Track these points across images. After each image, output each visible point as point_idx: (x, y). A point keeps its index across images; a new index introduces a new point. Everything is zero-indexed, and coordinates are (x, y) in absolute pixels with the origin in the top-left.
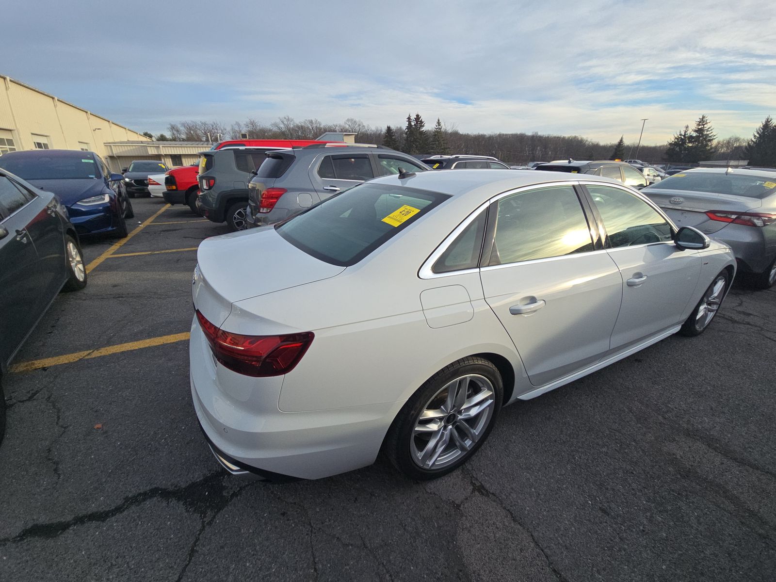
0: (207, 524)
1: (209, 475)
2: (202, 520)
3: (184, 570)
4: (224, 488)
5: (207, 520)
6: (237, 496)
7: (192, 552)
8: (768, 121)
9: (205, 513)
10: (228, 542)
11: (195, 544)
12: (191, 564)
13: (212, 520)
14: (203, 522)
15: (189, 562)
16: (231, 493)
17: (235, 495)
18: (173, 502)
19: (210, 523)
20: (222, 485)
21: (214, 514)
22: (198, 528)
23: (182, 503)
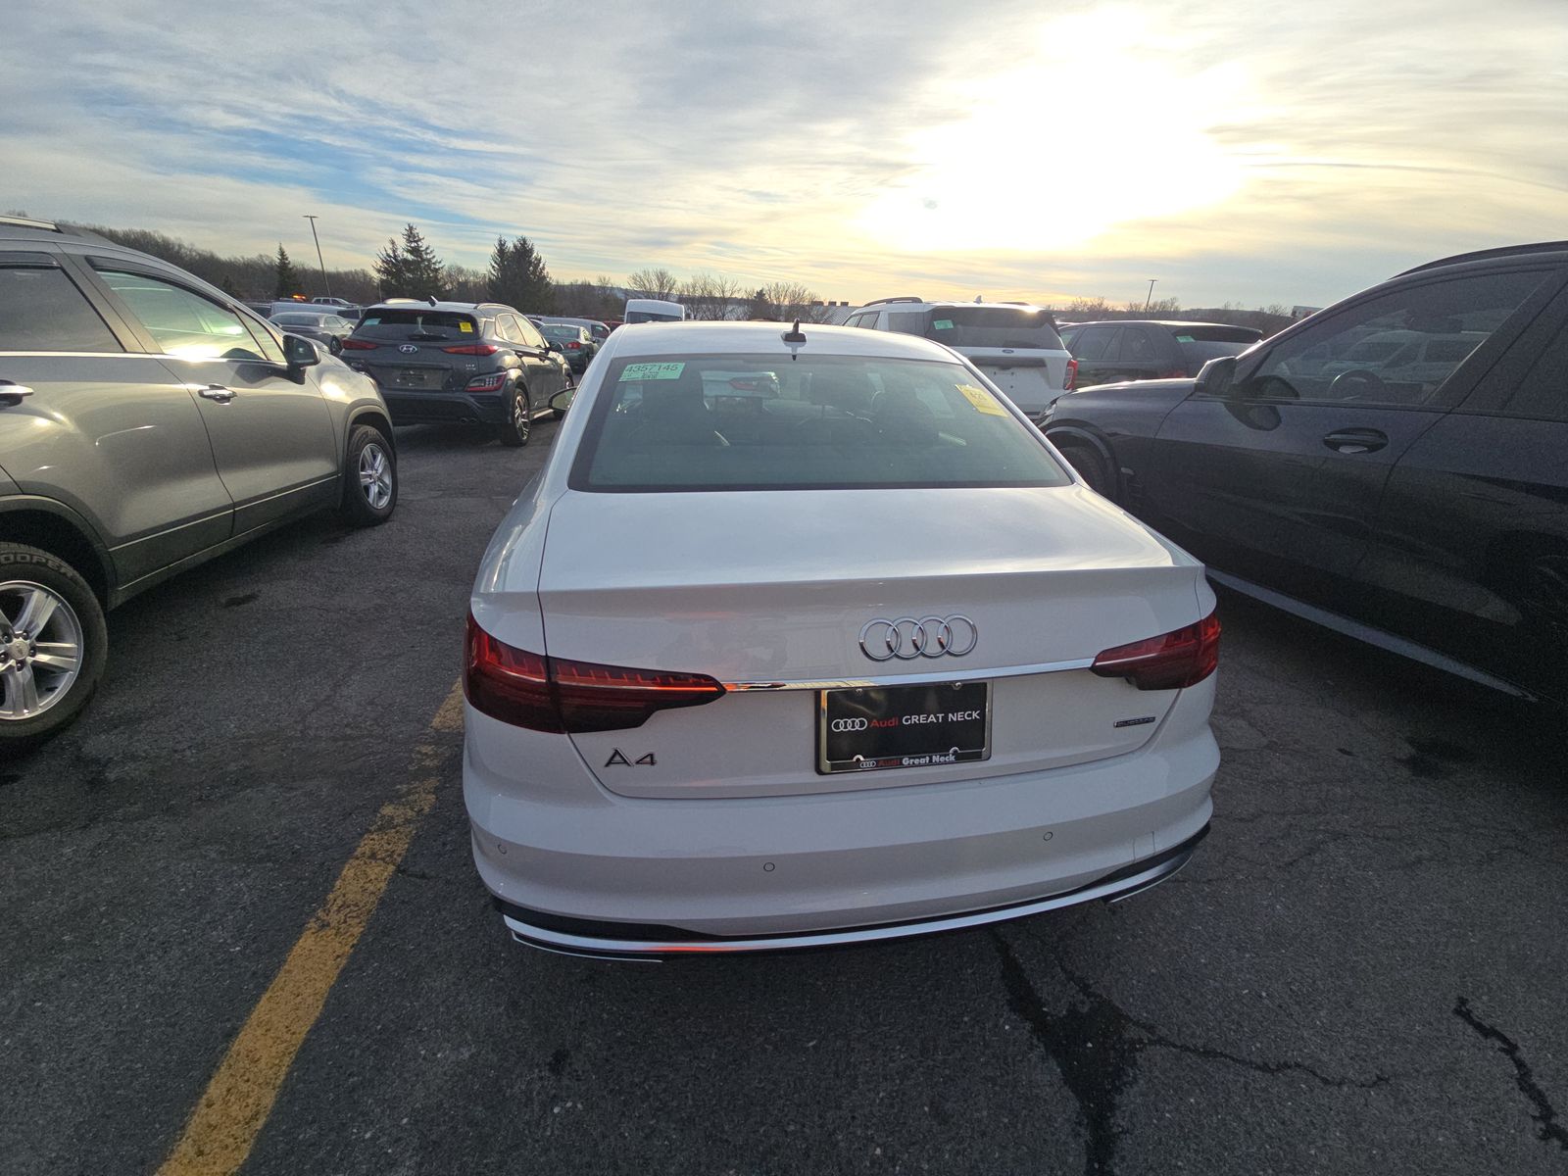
0: (1153, 1034)
1: (1042, 1049)
2: (1148, 1047)
3: (1243, 1062)
4: (1073, 1011)
5: (1145, 1036)
6: (1088, 986)
7: (1208, 1053)
8: (502, 245)
9: (1132, 1042)
10: (1177, 993)
11: (1195, 1051)
12: (1228, 1052)
13: (1144, 1027)
14: (1151, 1042)
15: (1226, 1056)
16: (1081, 996)
17: (1085, 989)
18: (1119, 1121)
19: (1151, 1029)
20: (1065, 1017)
21: (1130, 1025)
22: (1164, 1050)
23: (1117, 1097)
